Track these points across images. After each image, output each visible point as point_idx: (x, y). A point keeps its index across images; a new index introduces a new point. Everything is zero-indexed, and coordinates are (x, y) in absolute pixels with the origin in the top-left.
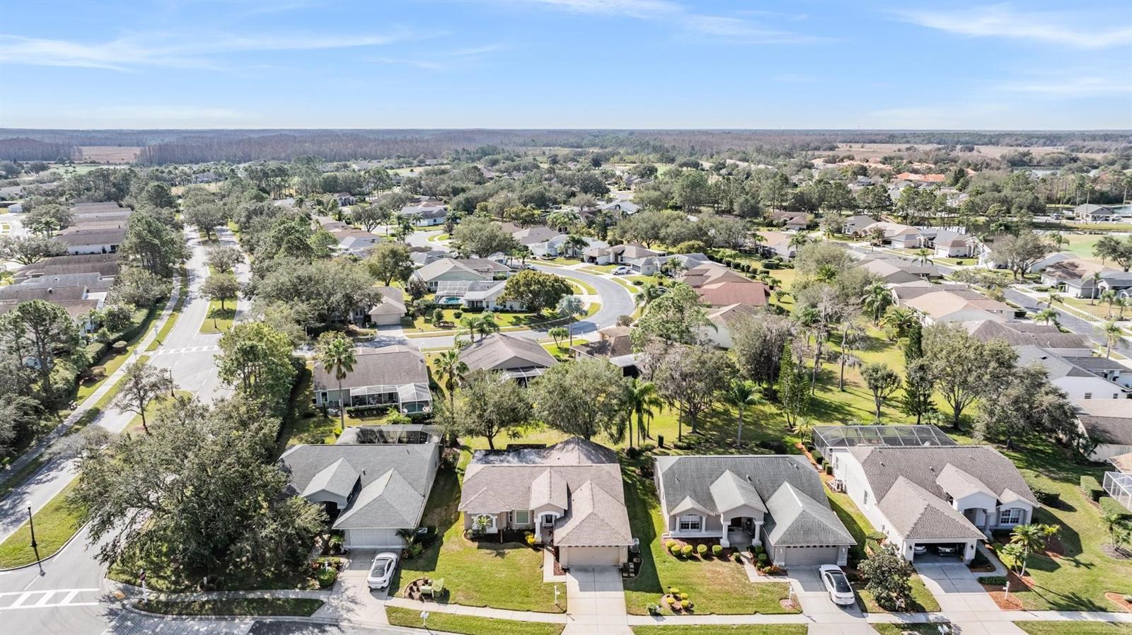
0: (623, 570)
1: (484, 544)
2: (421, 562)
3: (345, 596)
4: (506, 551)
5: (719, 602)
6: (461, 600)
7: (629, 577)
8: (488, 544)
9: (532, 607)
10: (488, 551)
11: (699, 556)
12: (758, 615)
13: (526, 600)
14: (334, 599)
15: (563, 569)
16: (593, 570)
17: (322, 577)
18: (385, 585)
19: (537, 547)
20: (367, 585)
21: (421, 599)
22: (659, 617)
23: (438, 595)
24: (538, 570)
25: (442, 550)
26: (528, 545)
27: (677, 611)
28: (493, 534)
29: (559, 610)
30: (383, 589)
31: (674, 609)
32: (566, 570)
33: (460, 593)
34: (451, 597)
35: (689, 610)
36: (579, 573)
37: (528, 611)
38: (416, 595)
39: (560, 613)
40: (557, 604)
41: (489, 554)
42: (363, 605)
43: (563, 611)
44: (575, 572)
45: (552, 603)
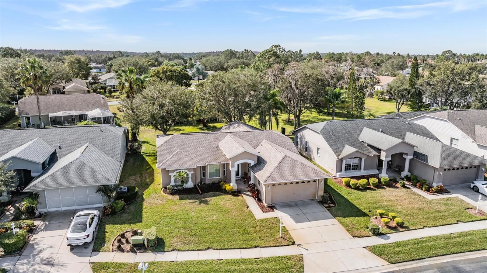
0: (322, 202)
1: (185, 196)
2: (125, 216)
3: (38, 259)
4: (208, 199)
5: (420, 217)
6: (179, 246)
7: (330, 207)
8: (189, 196)
9: (258, 243)
10: (191, 201)
11: (372, 186)
12: (460, 224)
13: (248, 237)
14: (22, 264)
15: (269, 207)
16: (296, 205)
17: (7, 241)
18: (88, 240)
19: (236, 193)
20: (66, 242)
21: (132, 251)
22: (382, 236)
23: (152, 244)
24: (246, 210)
25: (145, 204)
26: (226, 192)
27: (394, 229)
28: (190, 189)
29: (286, 243)
30: (86, 245)
31: (390, 227)
32: (272, 208)
33: (175, 239)
34: (167, 244)
35: (401, 225)
36: (284, 209)
37: (256, 247)
38: (127, 247)
39: (290, 245)
40: (282, 237)
41: (193, 203)
42: (62, 266)
43: (291, 243)
44: (281, 208)
45: (278, 237)
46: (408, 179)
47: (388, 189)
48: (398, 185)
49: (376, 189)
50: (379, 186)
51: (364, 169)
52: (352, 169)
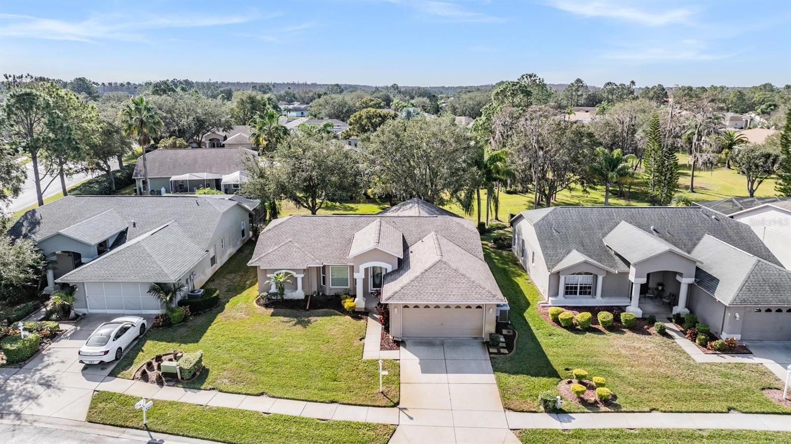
0: (490, 344)
1: (283, 311)
2: (183, 331)
3: (37, 376)
4: (313, 319)
5: (658, 391)
6: (225, 383)
7: (499, 353)
8: (288, 311)
9: (339, 396)
10: (286, 319)
11: (600, 327)
12: (733, 415)
13: (332, 384)
14: (15, 380)
15: (395, 342)
16: (442, 344)
17: (8, 346)
18: (106, 359)
19: (357, 314)
20: (77, 357)
21: (160, 382)
22: (561, 416)
23: (187, 375)
24: (357, 343)
25: (220, 317)
26: (344, 312)
27: (592, 406)
28: (298, 301)
29: (384, 402)
30: (102, 365)
31: (584, 402)
32: (399, 344)
33: (225, 373)
34: (210, 378)
35: (610, 403)
36: (421, 348)
37: (332, 402)
38: (153, 375)
39: (388, 407)
40: (382, 393)
41: (287, 322)
42: (59, 389)
43: (392, 404)
44: (414, 346)
45: (375, 391)
46: (679, 320)
47: (629, 334)
48: (653, 330)
49: (607, 332)
50: (615, 327)
51: (602, 296)
52: (580, 293)
